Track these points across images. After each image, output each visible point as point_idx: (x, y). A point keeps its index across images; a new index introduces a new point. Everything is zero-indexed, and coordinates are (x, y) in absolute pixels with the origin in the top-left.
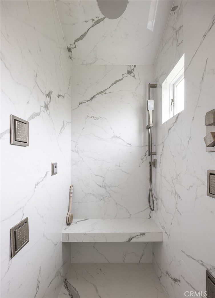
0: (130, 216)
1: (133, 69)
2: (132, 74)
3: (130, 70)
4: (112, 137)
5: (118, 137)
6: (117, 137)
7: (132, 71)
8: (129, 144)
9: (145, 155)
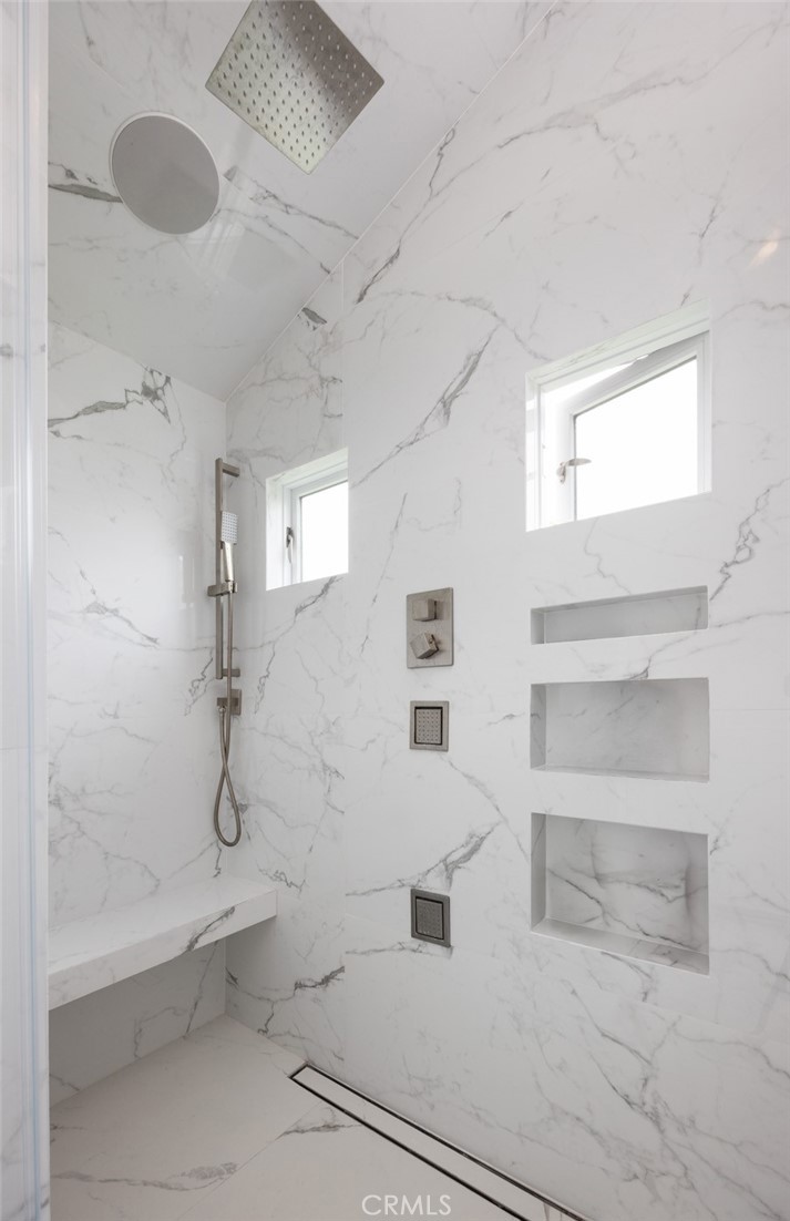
0: (157, 886)
1: (162, 388)
2: (158, 404)
3: (150, 384)
4: (88, 610)
5: (112, 611)
6: (107, 610)
7: (160, 392)
8: (149, 638)
9: (201, 677)
